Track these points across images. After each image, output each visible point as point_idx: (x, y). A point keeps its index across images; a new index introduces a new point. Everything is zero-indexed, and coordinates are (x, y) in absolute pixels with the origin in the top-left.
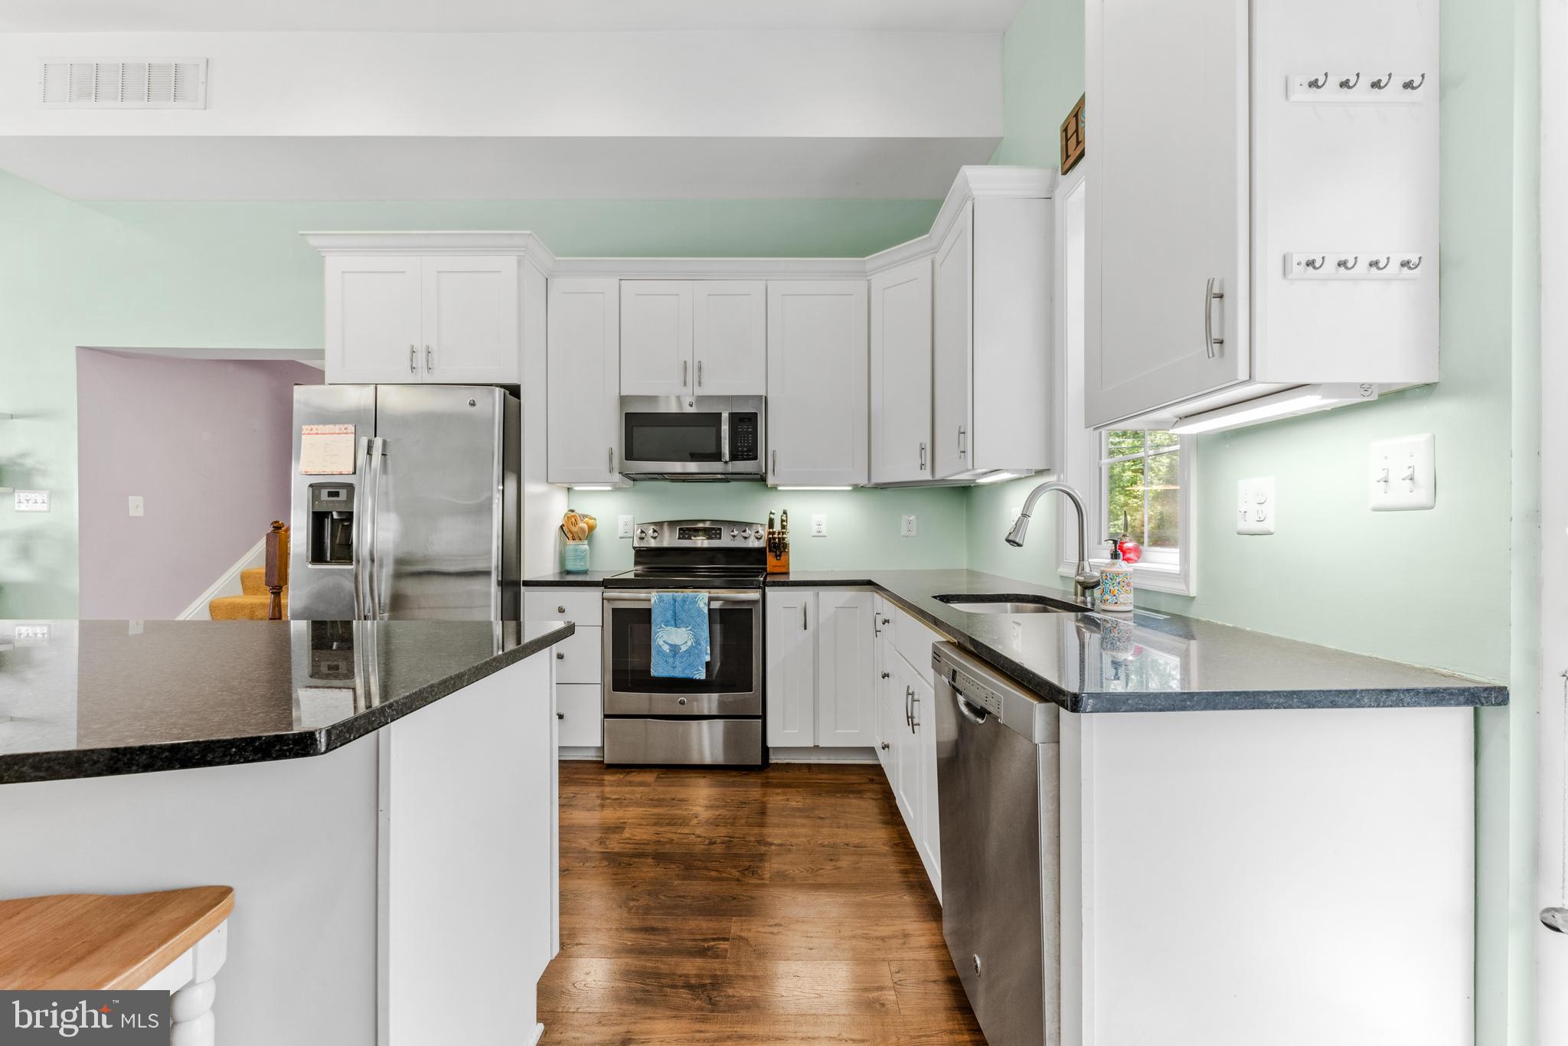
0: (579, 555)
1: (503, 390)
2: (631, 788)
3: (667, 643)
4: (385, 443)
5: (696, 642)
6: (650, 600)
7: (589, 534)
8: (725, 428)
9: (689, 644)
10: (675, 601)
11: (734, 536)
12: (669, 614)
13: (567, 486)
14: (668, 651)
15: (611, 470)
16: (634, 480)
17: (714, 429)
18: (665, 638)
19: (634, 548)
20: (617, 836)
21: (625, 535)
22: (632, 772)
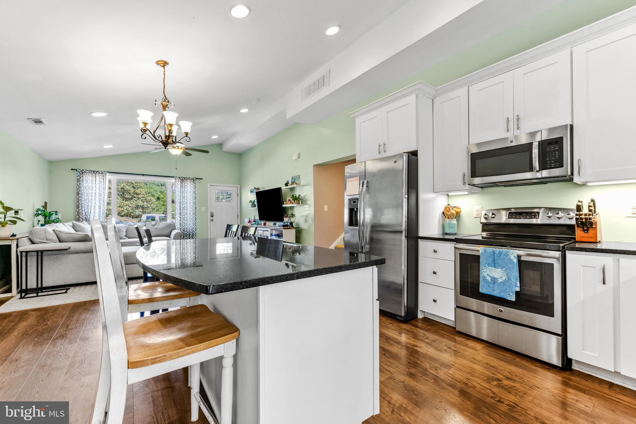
0: (452, 225)
1: (407, 154)
2: (465, 348)
3: (489, 276)
4: (367, 182)
5: (508, 278)
6: (479, 251)
7: (458, 216)
8: (535, 151)
9: (504, 278)
10: (494, 253)
11: (549, 217)
12: (490, 260)
13: (446, 193)
14: (490, 280)
15: (464, 183)
16: (482, 188)
17: (528, 153)
18: (488, 273)
19: (481, 223)
20: (445, 370)
21: (477, 216)
22: (470, 339)
